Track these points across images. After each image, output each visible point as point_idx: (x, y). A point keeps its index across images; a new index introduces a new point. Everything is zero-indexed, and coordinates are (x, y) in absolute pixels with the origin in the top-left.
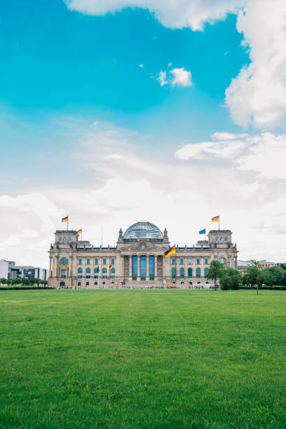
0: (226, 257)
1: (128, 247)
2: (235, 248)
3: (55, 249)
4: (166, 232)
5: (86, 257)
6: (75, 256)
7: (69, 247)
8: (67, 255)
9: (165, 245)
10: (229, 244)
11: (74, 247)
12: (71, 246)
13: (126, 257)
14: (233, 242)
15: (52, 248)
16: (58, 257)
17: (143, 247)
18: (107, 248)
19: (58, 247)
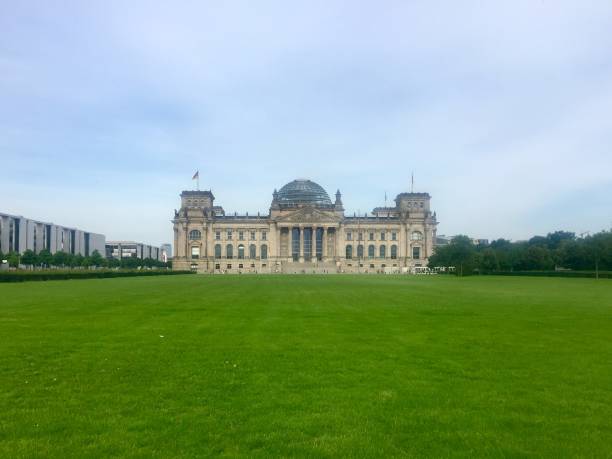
0: (422, 230)
1: (287, 216)
2: (434, 218)
3: (182, 217)
4: (338, 195)
5: (225, 230)
6: (210, 229)
7: (201, 215)
8: (199, 227)
9: (339, 213)
10: (427, 213)
11: (209, 214)
12: (205, 214)
13: (284, 230)
14: (432, 209)
15: (177, 215)
16: (186, 229)
17: (308, 216)
18: (255, 217)
19: (186, 215)
